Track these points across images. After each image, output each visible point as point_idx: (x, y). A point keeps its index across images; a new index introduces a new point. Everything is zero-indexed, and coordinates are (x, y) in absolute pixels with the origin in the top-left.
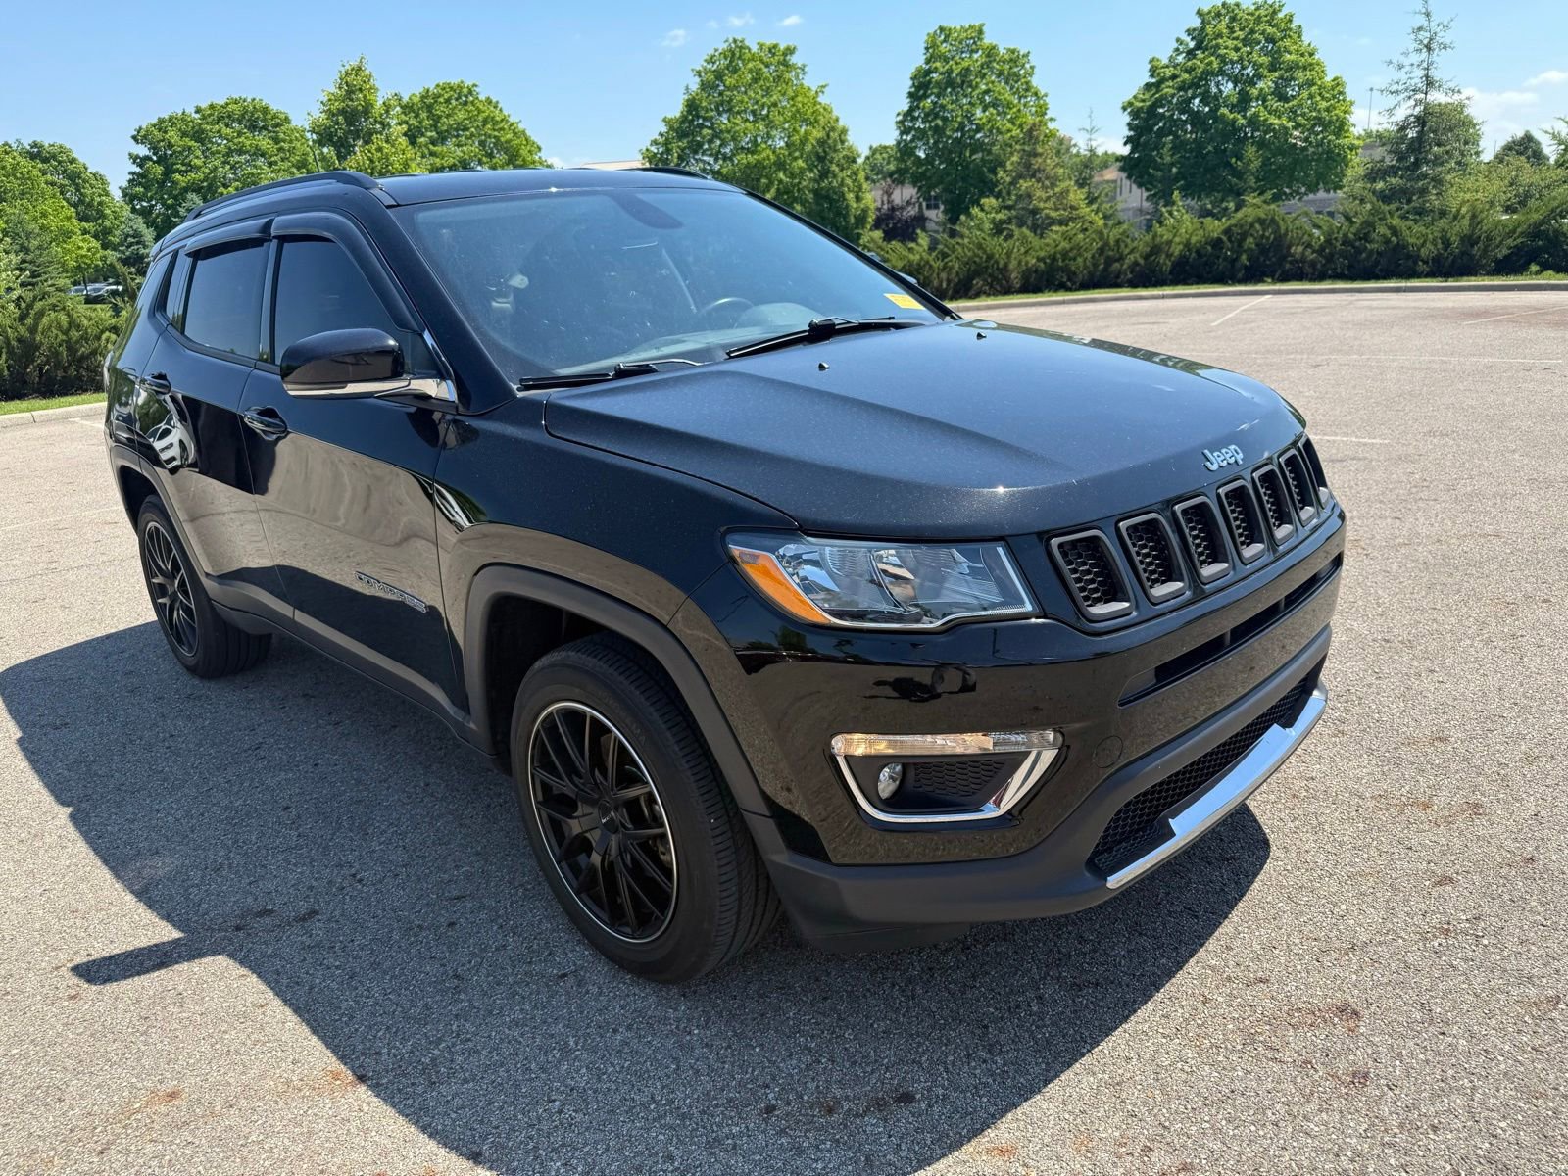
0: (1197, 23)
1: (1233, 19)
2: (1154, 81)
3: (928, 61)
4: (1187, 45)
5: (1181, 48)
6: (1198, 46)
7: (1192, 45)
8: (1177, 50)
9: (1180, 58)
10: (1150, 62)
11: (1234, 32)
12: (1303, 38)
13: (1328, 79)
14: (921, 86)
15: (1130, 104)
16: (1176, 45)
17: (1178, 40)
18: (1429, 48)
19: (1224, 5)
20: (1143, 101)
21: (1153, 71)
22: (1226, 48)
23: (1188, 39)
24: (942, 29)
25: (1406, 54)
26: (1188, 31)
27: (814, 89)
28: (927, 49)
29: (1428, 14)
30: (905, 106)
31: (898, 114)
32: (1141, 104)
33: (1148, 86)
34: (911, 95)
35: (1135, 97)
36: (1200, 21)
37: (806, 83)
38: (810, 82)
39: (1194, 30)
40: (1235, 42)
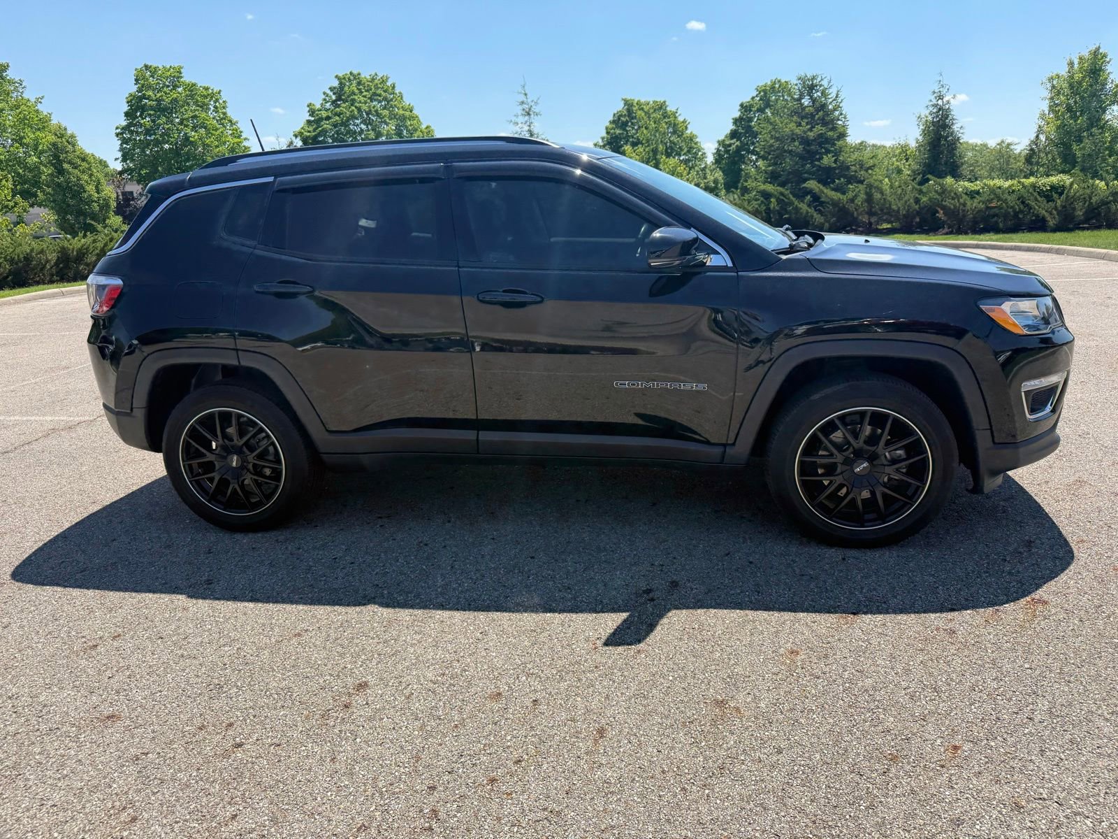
0: (336, 83)
1: (359, 83)
2: (313, 119)
3: (140, 90)
4: (331, 97)
5: (327, 99)
6: (339, 98)
7: (334, 97)
8: (325, 100)
9: (328, 105)
10: (308, 106)
11: (362, 92)
12: (404, 99)
13: (423, 127)
14: (136, 108)
15: (301, 133)
16: (324, 97)
17: (324, 93)
18: (529, 114)
19: (351, 73)
20: (309, 132)
21: (312, 113)
22: (360, 102)
23: (331, 93)
24: (147, 67)
25: (517, 116)
26: (330, 88)
27: (33, 100)
28: (137, 80)
29: (526, 94)
30: (123, 122)
31: (117, 128)
32: (309, 134)
33: (309, 122)
34: (127, 114)
35: (302, 128)
36: (338, 82)
37: (26, 96)
38: (30, 95)
39: (335, 88)
40: (365, 99)
